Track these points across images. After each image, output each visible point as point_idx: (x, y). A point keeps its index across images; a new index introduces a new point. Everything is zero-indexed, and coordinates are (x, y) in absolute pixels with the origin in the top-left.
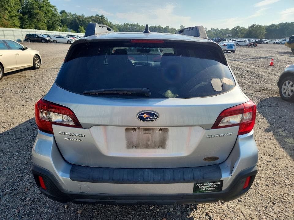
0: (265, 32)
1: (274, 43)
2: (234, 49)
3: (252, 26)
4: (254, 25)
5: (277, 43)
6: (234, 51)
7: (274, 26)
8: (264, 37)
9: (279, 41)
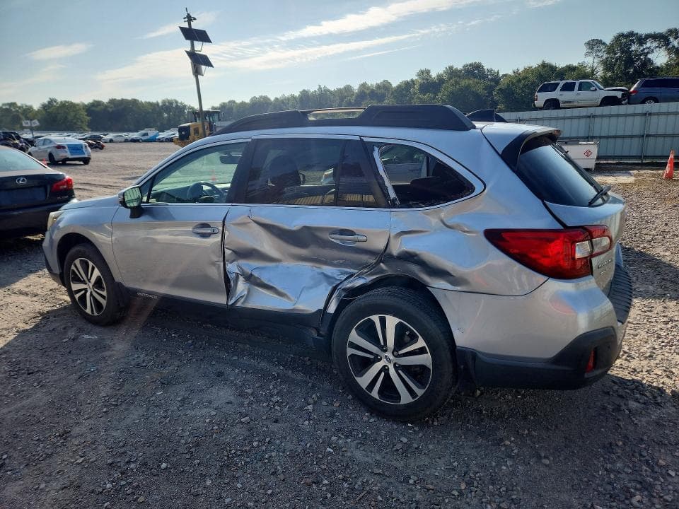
0: (89, 118)
1: (126, 141)
2: (86, 156)
3: (49, 102)
4: (52, 101)
5: (134, 141)
6: (86, 161)
7: (100, 105)
8: (88, 126)
9: (135, 135)
